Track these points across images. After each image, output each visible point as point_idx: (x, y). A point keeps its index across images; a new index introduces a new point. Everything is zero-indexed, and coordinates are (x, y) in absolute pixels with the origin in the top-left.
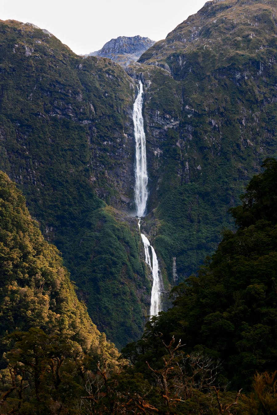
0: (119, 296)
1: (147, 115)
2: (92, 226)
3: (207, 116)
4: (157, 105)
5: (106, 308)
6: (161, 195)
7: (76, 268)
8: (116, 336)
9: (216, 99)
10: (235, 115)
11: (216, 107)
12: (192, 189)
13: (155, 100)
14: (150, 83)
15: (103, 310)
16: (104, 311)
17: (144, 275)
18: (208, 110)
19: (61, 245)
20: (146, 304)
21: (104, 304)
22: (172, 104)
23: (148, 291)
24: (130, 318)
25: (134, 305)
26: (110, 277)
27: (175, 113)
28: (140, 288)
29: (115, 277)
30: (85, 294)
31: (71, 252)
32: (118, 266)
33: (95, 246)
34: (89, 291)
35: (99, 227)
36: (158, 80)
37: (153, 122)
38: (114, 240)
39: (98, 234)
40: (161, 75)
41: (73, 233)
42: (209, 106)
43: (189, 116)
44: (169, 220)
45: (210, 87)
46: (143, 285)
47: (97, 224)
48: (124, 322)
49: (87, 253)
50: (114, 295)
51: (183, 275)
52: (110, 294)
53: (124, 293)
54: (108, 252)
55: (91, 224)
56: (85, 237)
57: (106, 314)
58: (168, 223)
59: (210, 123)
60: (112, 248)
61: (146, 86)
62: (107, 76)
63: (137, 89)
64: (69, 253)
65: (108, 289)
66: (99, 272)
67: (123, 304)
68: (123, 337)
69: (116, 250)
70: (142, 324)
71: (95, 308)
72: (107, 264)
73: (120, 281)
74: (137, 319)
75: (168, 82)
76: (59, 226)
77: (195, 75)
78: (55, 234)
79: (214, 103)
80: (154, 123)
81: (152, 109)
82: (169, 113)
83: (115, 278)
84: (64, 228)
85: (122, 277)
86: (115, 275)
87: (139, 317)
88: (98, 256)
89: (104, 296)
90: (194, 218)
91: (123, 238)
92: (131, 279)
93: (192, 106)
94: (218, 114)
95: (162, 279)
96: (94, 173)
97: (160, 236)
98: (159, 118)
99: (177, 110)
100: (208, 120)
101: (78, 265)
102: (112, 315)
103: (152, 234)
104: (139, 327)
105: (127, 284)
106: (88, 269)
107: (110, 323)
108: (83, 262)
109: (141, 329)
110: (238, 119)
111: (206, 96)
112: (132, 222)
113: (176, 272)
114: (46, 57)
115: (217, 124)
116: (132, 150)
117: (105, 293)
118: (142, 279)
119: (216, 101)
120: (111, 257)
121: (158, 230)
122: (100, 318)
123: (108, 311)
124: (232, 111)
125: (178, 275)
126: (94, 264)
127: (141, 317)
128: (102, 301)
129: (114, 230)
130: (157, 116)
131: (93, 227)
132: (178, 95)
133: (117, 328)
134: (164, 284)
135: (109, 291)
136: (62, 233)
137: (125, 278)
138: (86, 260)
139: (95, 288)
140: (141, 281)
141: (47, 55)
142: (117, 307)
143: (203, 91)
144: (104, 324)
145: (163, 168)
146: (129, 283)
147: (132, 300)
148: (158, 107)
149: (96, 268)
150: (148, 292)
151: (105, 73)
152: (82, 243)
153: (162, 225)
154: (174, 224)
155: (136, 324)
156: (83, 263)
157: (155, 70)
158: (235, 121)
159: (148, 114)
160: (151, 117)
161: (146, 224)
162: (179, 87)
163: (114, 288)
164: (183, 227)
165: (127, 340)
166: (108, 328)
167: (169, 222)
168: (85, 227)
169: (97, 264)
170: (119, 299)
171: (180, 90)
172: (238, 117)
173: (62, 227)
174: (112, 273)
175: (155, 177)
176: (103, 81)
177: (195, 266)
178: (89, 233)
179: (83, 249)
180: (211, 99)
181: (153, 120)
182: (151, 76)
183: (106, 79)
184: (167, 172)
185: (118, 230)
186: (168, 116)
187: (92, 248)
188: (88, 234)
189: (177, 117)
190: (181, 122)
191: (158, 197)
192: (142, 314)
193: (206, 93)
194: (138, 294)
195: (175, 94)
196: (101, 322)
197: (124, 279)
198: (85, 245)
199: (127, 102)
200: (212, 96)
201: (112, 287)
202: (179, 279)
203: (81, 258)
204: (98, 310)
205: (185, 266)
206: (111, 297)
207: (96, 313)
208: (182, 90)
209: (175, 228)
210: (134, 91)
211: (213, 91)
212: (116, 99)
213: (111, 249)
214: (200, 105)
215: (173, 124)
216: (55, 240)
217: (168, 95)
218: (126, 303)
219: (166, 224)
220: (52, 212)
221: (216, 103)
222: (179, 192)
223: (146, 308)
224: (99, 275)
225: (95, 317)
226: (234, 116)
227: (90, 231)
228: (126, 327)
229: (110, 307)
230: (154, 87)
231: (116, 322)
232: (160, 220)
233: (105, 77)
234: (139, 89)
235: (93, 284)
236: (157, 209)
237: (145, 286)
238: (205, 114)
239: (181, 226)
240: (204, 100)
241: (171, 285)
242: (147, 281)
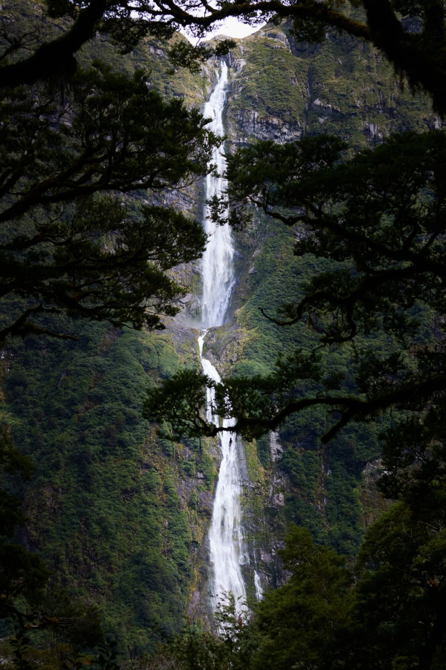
0: (136, 495)
1: (233, 122)
2: (91, 344)
3: (361, 117)
4: (254, 101)
5: (100, 522)
6: (258, 282)
7: (45, 435)
8: (120, 588)
9: (379, 83)
10: (419, 112)
11: (379, 98)
12: (322, 263)
13: (250, 91)
14: (243, 63)
15: (94, 526)
16: (97, 530)
17: (201, 447)
18: (362, 105)
19: (21, 388)
20: (200, 512)
21: (98, 514)
22: (286, 97)
23: (208, 482)
24: (158, 546)
25: (172, 515)
26: (119, 453)
27: (290, 114)
28: (190, 476)
29: (130, 452)
30: (58, 492)
31: (38, 401)
32: (139, 426)
33: (92, 386)
34: (65, 485)
35: (107, 346)
36: (259, 57)
37: (245, 135)
38: (134, 371)
39: (100, 360)
40: (267, 48)
41: (51, 363)
42: (364, 97)
43: (321, 120)
44: (268, 329)
45: (366, 61)
46: (198, 470)
47: (102, 339)
48: (141, 555)
49: (72, 402)
50: (125, 492)
51: (294, 447)
52: (114, 489)
53: (149, 488)
54: (118, 396)
55: (88, 340)
56: (73, 368)
57: (100, 536)
58: (266, 334)
59: (367, 131)
60: (128, 388)
61: (236, 70)
62: (152, 50)
63: (216, 76)
64: (35, 404)
65: (110, 480)
66: (92, 440)
67: (145, 511)
68: (136, 589)
69: (138, 392)
70: (189, 560)
71: (77, 524)
72: (113, 424)
73: (140, 461)
74: (177, 547)
75: (279, 59)
76: (20, 348)
77: (337, 44)
78: (11, 365)
79: (374, 91)
80: (247, 137)
81: (243, 110)
82: (279, 115)
83: (129, 454)
84: (30, 352)
85: (146, 453)
86: (129, 447)
87: (181, 543)
88: (95, 407)
89: (101, 494)
90: (324, 323)
91: (158, 367)
92: (169, 455)
93: (328, 100)
94: (384, 112)
95: (242, 455)
96: (112, 240)
97: (245, 362)
98: (256, 126)
99: (295, 109)
100: (362, 124)
101: (50, 429)
102: (114, 538)
103: (228, 359)
104: (180, 565)
105: (158, 467)
106: (71, 435)
107: (109, 557)
108: (63, 421)
109: (185, 570)
110: (425, 120)
111: (358, 80)
112: (185, 334)
113: (278, 441)
114: (25, 19)
115: (380, 131)
116: (200, 193)
117: (103, 489)
118: (194, 456)
119: (379, 86)
120: (123, 406)
121: (241, 349)
122: (85, 545)
123: (104, 529)
124: (414, 104)
125: (284, 447)
126: (85, 423)
127: (186, 543)
128: (93, 505)
129: (138, 351)
130: (254, 121)
131: (93, 345)
132: (298, 81)
133: (124, 568)
134: (247, 468)
135: (113, 482)
136: (26, 363)
137: (155, 453)
138: (70, 418)
139: (80, 479)
140: (193, 461)
141: (28, 16)
142: (129, 520)
143: (351, 71)
144: (94, 561)
145: (265, 227)
146: (162, 466)
147: (166, 503)
148: (256, 103)
149: (86, 432)
150: (207, 485)
151: (148, 46)
152: (64, 380)
153: (251, 340)
154: (278, 337)
155: (174, 558)
156: (62, 424)
157: (255, 41)
158: (420, 123)
159: (234, 119)
160: (242, 126)
161: (217, 339)
162: (301, 66)
163: (125, 477)
164: (300, 342)
165: (143, 595)
166: (102, 569)
167: (267, 332)
168: (76, 347)
169: (91, 423)
170: (135, 501)
171: (304, 71)
172: (425, 116)
173: (26, 351)
174: (122, 443)
175: (249, 248)
176: (141, 60)
177: (322, 424)
178: (82, 359)
179: (66, 393)
180: (368, 84)
181: (244, 131)
182: (245, 52)
183: (150, 57)
184: (272, 235)
185: (149, 350)
186: (275, 121)
187: (86, 390)
188: (80, 361)
189: (296, 122)
190: (304, 134)
191: (252, 288)
192: (190, 535)
193: (357, 74)
194: (181, 489)
195: (292, 78)
196: (88, 555)
197: (152, 457)
198: (70, 384)
199: (191, 99)
200: (372, 78)
201: (120, 475)
202: (283, 456)
203: (58, 413)
204: (83, 526)
205: (299, 427)
206: (118, 497)
207: (77, 534)
208: (309, 72)
209: (280, 344)
210: (209, 80)
211: (373, 69)
212: (166, 93)
213: (125, 391)
214: (344, 96)
215: (286, 137)
216: (9, 377)
217: (277, 81)
218: (151, 511)
219: (261, 337)
220: (7, 318)
221: (379, 90)
222: (294, 269)
223: (200, 521)
224: (92, 448)
225: (74, 543)
226: (416, 114)
227: (84, 354)
228: (144, 564)
229: (111, 520)
230: (250, 69)
231: (122, 554)
232: (249, 329)
233: (146, 53)
234: (220, 75)
235: (76, 470)
236: (245, 309)
237: (201, 472)
238: (355, 114)
239: (296, 341)
240: (354, 87)
241: (265, 469)
242: (208, 460)
